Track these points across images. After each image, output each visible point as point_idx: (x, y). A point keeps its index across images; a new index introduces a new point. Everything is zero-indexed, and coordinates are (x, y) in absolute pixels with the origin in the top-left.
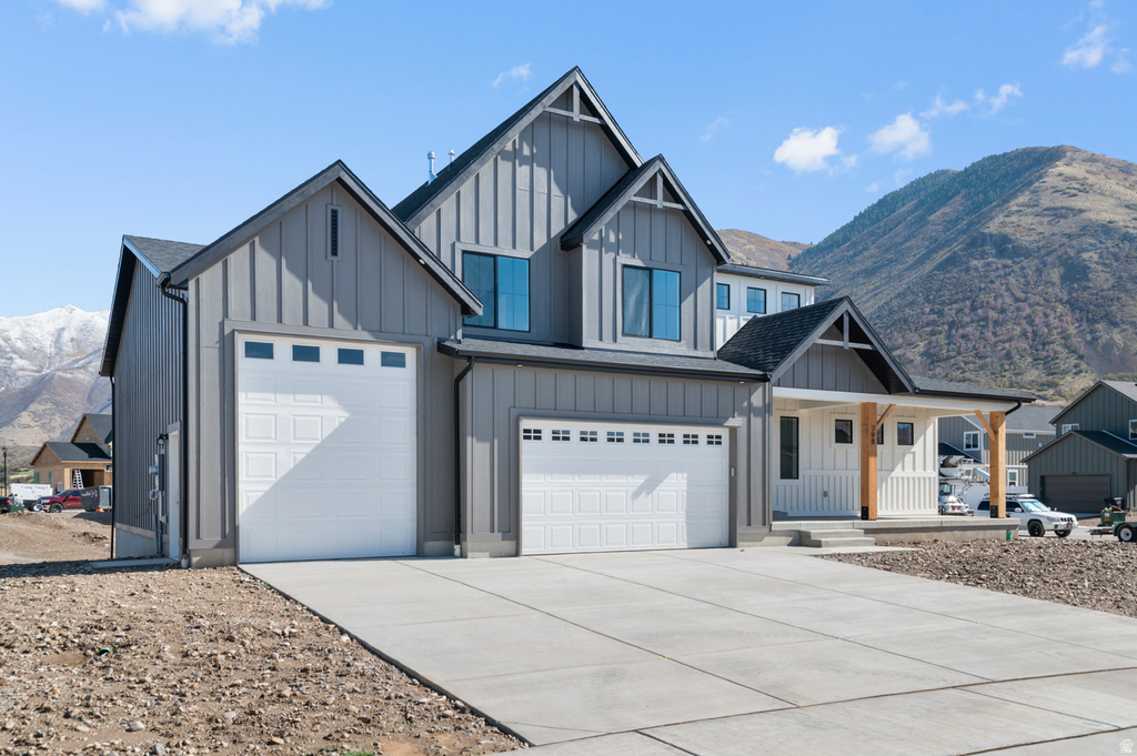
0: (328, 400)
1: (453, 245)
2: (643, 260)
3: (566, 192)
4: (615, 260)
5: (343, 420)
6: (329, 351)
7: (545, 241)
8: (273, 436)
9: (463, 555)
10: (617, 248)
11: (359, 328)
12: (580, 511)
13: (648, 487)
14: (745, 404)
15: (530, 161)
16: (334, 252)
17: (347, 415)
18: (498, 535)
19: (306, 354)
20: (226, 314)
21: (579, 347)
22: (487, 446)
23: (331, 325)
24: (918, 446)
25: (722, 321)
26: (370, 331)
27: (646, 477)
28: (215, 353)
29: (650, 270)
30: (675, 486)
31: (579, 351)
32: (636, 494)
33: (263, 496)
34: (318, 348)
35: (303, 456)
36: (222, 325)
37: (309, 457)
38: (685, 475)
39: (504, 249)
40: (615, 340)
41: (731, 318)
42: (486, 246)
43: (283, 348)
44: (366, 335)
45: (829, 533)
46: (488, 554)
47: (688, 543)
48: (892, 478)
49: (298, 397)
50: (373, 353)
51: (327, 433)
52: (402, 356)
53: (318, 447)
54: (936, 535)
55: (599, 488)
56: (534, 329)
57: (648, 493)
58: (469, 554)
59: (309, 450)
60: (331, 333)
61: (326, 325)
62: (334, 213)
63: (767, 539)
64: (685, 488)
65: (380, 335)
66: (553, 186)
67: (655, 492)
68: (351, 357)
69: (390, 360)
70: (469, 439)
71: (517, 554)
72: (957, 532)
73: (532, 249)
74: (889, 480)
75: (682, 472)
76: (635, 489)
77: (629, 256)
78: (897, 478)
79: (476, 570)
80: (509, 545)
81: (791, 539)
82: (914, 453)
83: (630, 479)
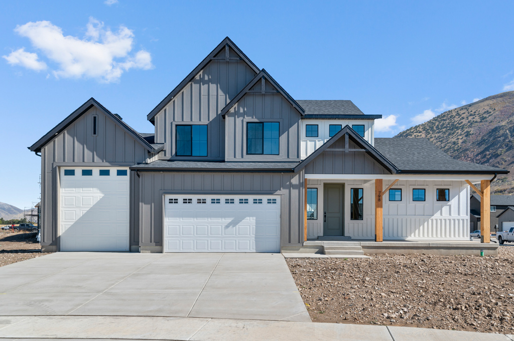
0: (95, 190)
1: (172, 123)
2: (258, 119)
3: (225, 92)
4: (243, 121)
5: (101, 197)
6: (96, 171)
7: (216, 116)
8: (74, 204)
9: (138, 252)
10: (243, 115)
11: (104, 161)
12: (197, 234)
13: (234, 223)
14: (288, 183)
15: (208, 82)
16: (95, 133)
17: (103, 195)
18: (153, 244)
19: (87, 173)
20: (54, 160)
21: (224, 161)
22: (149, 206)
23: (93, 161)
24: (453, 202)
25: (305, 143)
26: (109, 162)
27: (232, 219)
28: (51, 175)
29: (263, 123)
30: (249, 223)
31: (223, 163)
32: (227, 227)
33: (70, 227)
34: (92, 170)
35: (86, 212)
36: (53, 164)
37: (88, 212)
38: (254, 218)
39: (196, 121)
40: (242, 157)
41: (319, 141)
42: (187, 121)
43: (78, 171)
44: (107, 164)
45: (337, 248)
46: (150, 251)
47: (256, 250)
48: (432, 220)
49: (84, 189)
50: (113, 170)
51: (95, 203)
52: (126, 171)
53: (91, 208)
54: (424, 251)
55: (207, 224)
56: (209, 155)
57: (233, 226)
58: (141, 251)
59: (88, 209)
60: (93, 164)
61: (92, 161)
62: (95, 118)
63: (301, 249)
64: (255, 224)
65: (113, 163)
66: (219, 90)
67: (237, 226)
68: (105, 173)
69: (120, 173)
70: (140, 204)
71: (161, 252)
72: (442, 250)
73: (209, 120)
74: (430, 221)
75: (253, 216)
76: (226, 224)
77: (250, 118)
78: (437, 220)
79: (144, 257)
80: (158, 248)
81: (317, 250)
82: (450, 206)
83: (223, 220)
